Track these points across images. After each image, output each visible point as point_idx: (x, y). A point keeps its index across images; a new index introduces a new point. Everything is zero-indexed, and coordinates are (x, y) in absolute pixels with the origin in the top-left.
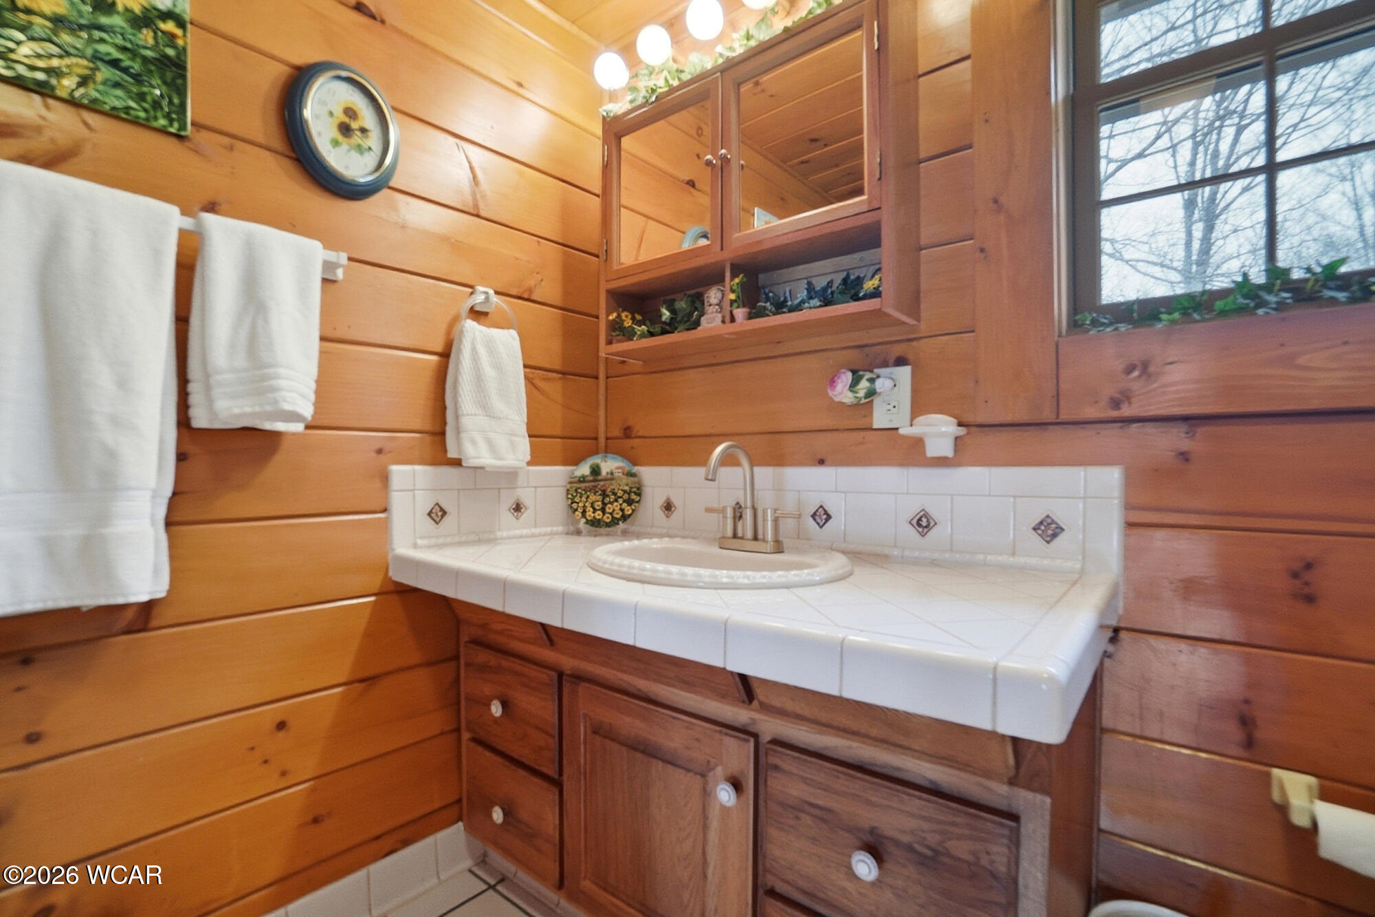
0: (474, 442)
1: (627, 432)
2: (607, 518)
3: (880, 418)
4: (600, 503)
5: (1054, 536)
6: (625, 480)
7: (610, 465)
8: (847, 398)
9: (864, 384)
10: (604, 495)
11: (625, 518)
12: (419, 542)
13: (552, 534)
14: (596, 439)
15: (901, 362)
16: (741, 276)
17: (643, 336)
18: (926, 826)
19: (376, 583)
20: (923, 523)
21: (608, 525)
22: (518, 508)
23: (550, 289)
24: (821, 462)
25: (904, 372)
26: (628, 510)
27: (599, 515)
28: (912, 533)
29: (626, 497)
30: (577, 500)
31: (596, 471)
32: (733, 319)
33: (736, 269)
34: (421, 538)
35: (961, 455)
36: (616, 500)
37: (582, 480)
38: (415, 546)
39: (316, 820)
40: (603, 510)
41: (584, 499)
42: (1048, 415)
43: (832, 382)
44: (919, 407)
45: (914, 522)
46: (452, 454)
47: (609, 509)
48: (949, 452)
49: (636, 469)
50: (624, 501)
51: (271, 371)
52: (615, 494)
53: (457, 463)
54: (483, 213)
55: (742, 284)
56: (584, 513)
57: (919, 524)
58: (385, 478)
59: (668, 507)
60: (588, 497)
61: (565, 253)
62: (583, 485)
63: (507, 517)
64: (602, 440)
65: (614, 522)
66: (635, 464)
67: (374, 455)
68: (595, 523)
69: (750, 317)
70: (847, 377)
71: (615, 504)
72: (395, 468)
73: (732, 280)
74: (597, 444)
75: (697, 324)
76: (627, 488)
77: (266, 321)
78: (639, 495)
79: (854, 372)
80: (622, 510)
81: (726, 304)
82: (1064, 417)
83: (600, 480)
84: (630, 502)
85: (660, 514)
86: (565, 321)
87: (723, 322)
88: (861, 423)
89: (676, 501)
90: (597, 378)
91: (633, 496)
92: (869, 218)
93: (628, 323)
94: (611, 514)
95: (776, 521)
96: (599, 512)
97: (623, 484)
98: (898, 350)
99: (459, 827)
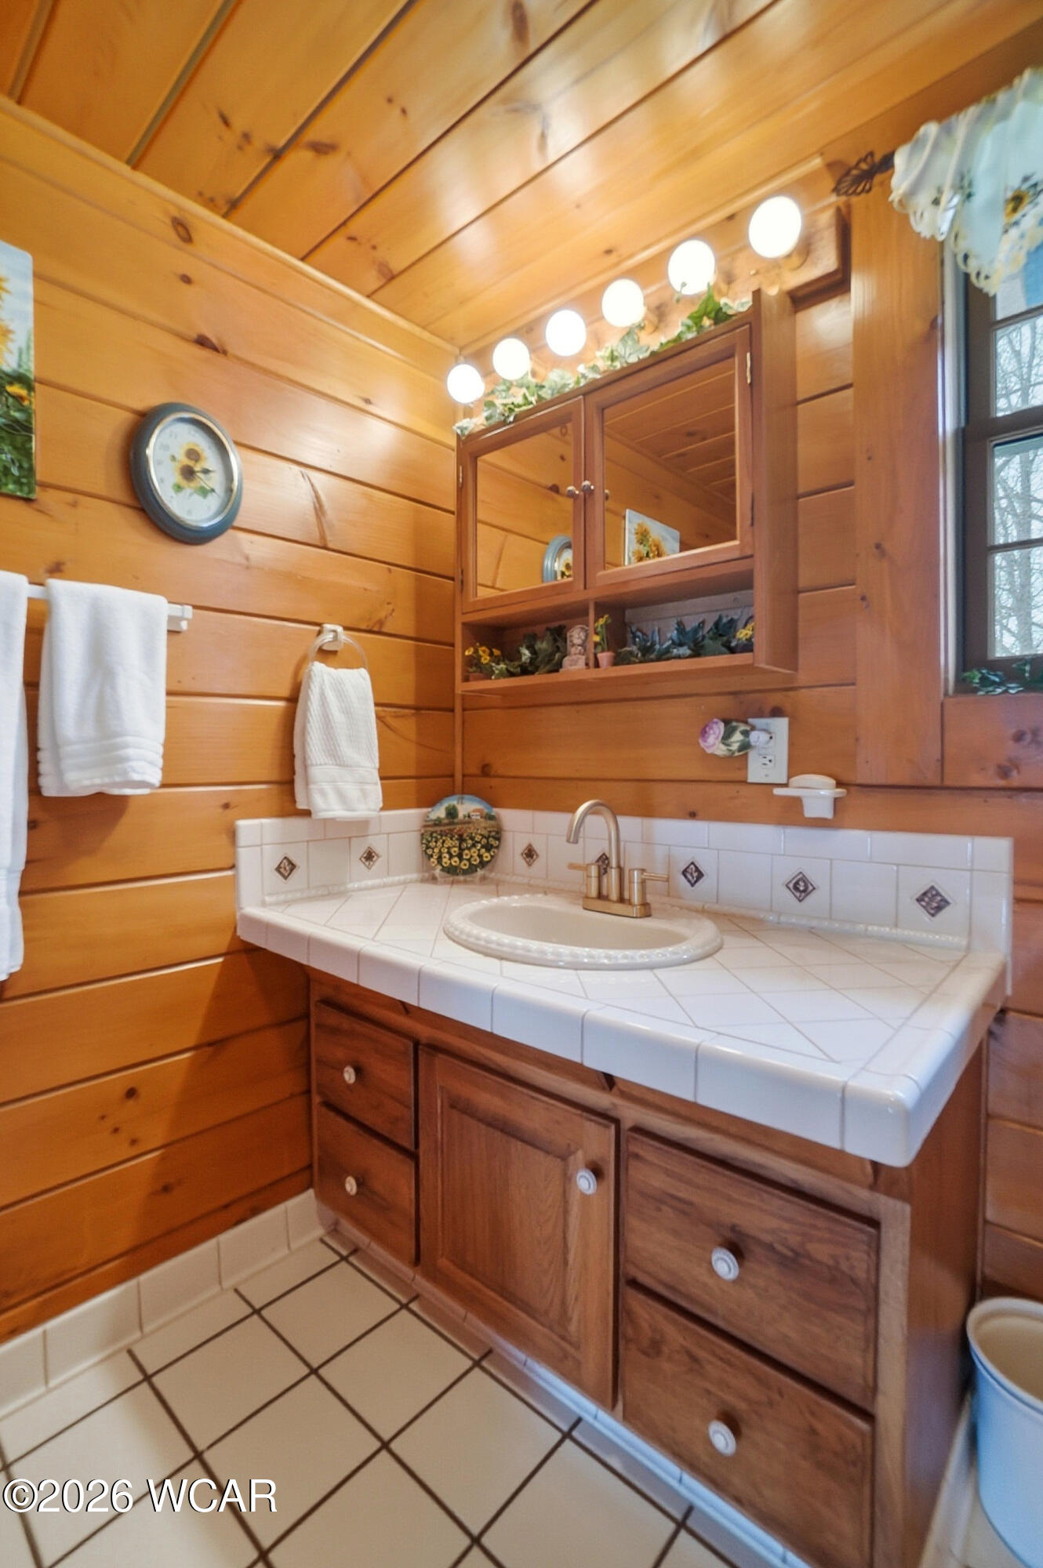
0: (323, 793)
1: (485, 770)
2: (465, 865)
3: (757, 772)
4: (456, 849)
5: (939, 909)
6: (484, 823)
7: (468, 807)
8: (720, 750)
9: (737, 737)
10: (461, 839)
11: (483, 864)
12: (268, 899)
13: (405, 883)
14: (452, 776)
15: (777, 712)
16: (606, 616)
17: (502, 675)
18: (786, 1226)
19: (223, 943)
20: (801, 887)
21: (465, 872)
22: (369, 856)
23: (402, 621)
24: (693, 815)
25: (781, 725)
26: (487, 856)
27: (455, 861)
28: (789, 897)
29: (484, 841)
30: (433, 844)
31: (452, 813)
32: (597, 665)
33: (602, 608)
34: (270, 894)
35: (840, 817)
36: (474, 845)
37: (438, 823)
38: (264, 904)
39: (166, 1189)
40: (460, 856)
41: (439, 844)
42: (932, 779)
43: (704, 733)
44: (795, 767)
45: (791, 886)
46: (301, 805)
47: (466, 854)
48: (828, 814)
49: (495, 811)
50: (482, 847)
51: (118, 740)
52: (472, 838)
53: (307, 813)
54: (330, 545)
55: (607, 626)
56: (440, 859)
57: (796, 887)
58: (232, 834)
59: (530, 854)
60: (444, 842)
61: (418, 579)
62: (438, 829)
63: (360, 867)
64: (458, 776)
65: (472, 869)
66: (493, 803)
67: (221, 810)
68: (451, 871)
69: (617, 661)
70: (719, 728)
71: (473, 850)
72: (242, 824)
73: (596, 620)
74: (454, 781)
76: (485, 833)
77: (113, 688)
78: (498, 839)
79: (727, 722)
80: (480, 856)
81: (590, 647)
82: (949, 782)
83: (458, 824)
84: (488, 847)
85: (521, 862)
86: (418, 653)
87: (587, 664)
88: (736, 775)
89: (536, 847)
90: (452, 710)
91: (492, 841)
92: (741, 566)
93: (485, 659)
94: (469, 860)
95: (643, 882)
96: (456, 859)
97: (482, 827)
98: (776, 699)
99: (311, 1192)
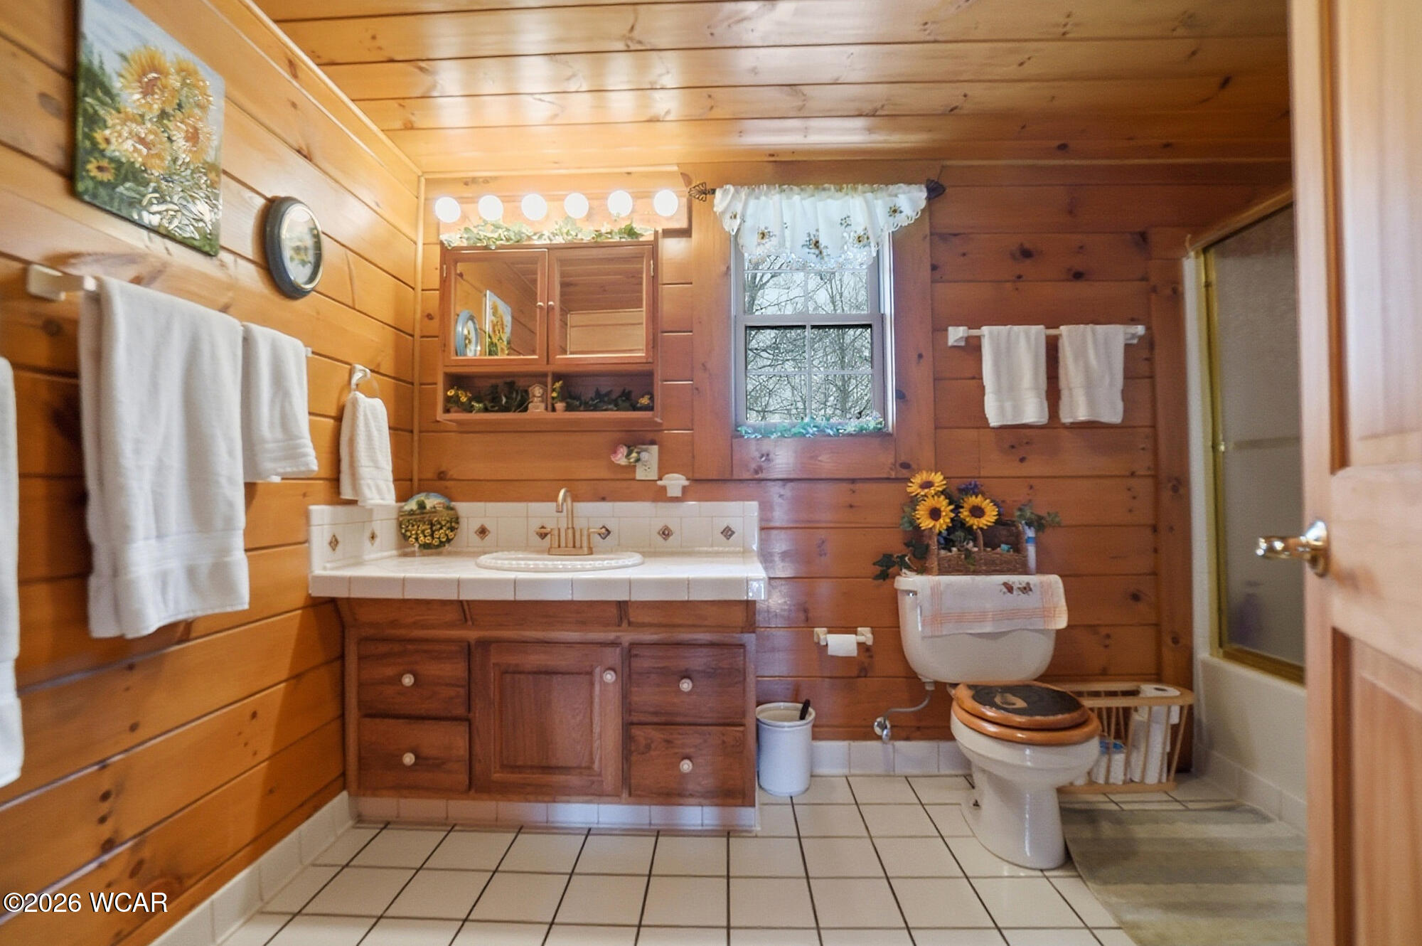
0: (369, 487)
1: (441, 476)
2: (436, 542)
3: (640, 474)
4: (429, 531)
5: (731, 535)
6: (445, 512)
7: (432, 501)
8: (623, 462)
9: (634, 455)
10: (432, 525)
11: (449, 540)
13: (390, 557)
14: (411, 480)
15: (653, 443)
16: (560, 382)
17: (479, 411)
20: (666, 533)
21: (438, 547)
22: (373, 537)
23: (387, 367)
24: (603, 499)
25: (655, 449)
26: (451, 535)
27: (428, 540)
28: (660, 539)
29: (448, 525)
30: (410, 527)
31: (422, 506)
32: (554, 410)
33: (557, 377)
34: (328, 562)
35: (686, 495)
36: (441, 528)
37: (412, 513)
38: (325, 569)
39: (271, 791)
40: (432, 535)
41: (416, 527)
42: (727, 476)
43: (615, 452)
44: (663, 470)
45: (661, 533)
46: (347, 493)
47: (437, 535)
48: (679, 494)
49: (453, 504)
50: (448, 529)
51: (298, 441)
52: (439, 523)
53: (352, 502)
54: (357, 307)
55: (561, 388)
56: (417, 539)
57: (664, 533)
58: (307, 515)
59: (483, 532)
60: (418, 527)
61: (397, 334)
62: (414, 517)
63: (367, 543)
64: (416, 478)
65: (442, 544)
66: (451, 499)
67: (301, 497)
68: (425, 546)
69: (569, 408)
70: (624, 450)
71: (441, 531)
72: (313, 508)
73: (553, 384)
74: (412, 485)
75: (526, 409)
76: (448, 519)
77: (290, 403)
78: (458, 523)
79: (629, 447)
80: (447, 535)
81: (550, 401)
82: (735, 477)
83: (427, 513)
84: (452, 529)
85: (475, 539)
86: (397, 388)
87: (546, 409)
88: (631, 477)
89: (488, 526)
90: (412, 432)
91: (453, 524)
92: (647, 367)
93: (464, 399)
94: (439, 538)
95: (589, 535)
96: (429, 538)
97: (444, 517)
98: (650, 436)
99: (344, 794)
